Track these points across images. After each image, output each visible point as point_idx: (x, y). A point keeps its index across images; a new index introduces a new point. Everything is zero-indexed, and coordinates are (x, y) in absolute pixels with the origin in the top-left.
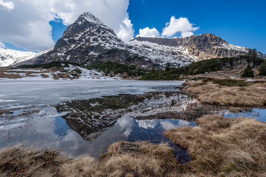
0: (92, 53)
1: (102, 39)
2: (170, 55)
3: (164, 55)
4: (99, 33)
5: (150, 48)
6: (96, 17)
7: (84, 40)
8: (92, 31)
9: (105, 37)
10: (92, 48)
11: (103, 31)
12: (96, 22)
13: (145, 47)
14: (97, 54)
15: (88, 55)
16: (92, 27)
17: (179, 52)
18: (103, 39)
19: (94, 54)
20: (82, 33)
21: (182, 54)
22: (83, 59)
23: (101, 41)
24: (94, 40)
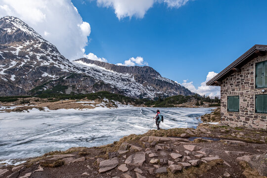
0: (45, 74)
1: (52, 58)
2: (120, 81)
3: (115, 80)
4: (46, 50)
5: (99, 72)
6: (29, 26)
7: (27, 56)
8: (35, 46)
9: (56, 57)
10: (45, 69)
11: (50, 49)
12: (31, 33)
13: (95, 71)
14: (54, 77)
15: (41, 77)
16: (34, 40)
17: (128, 79)
18: (54, 58)
19: (50, 76)
20: (21, 47)
21: (130, 81)
22: (36, 81)
23: (51, 61)
24: (42, 58)
